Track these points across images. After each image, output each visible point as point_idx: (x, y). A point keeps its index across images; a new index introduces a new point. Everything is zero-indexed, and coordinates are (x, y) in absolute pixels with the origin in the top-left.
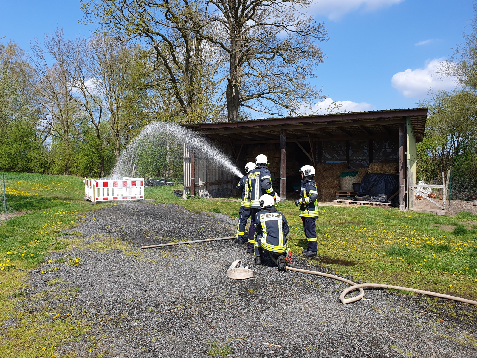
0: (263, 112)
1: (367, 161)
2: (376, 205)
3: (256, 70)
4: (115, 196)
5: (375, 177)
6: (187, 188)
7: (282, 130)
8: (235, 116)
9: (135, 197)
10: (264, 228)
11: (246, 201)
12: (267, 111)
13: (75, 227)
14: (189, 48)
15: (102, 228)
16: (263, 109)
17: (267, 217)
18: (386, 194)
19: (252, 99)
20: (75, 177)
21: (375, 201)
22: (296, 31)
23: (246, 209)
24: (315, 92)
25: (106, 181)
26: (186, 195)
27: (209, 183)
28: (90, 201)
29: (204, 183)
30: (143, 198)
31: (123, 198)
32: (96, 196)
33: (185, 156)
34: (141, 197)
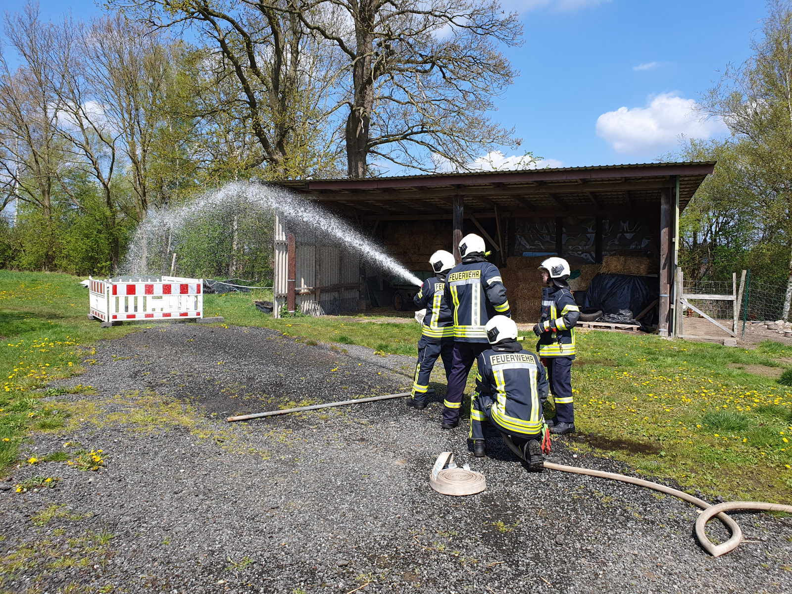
0: (408, 166)
1: (592, 253)
2: (616, 328)
3: (404, 89)
4: (149, 311)
5: (613, 280)
6: (281, 297)
7: (456, 196)
8: (361, 170)
9: (186, 314)
10: (501, 384)
11: (434, 325)
12: (415, 164)
13: (78, 375)
14: (280, 46)
15: (135, 375)
16: (409, 160)
17: (506, 362)
18: (630, 309)
19: (391, 142)
20: (65, 275)
21: (614, 321)
22: (469, 27)
23: (434, 341)
24: (502, 133)
25: (131, 283)
26: (279, 310)
27: (319, 288)
28: (101, 321)
29: (311, 288)
30: (201, 316)
31: (165, 315)
32: (113, 312)
33: (277, 239)
34: (198, 314)
